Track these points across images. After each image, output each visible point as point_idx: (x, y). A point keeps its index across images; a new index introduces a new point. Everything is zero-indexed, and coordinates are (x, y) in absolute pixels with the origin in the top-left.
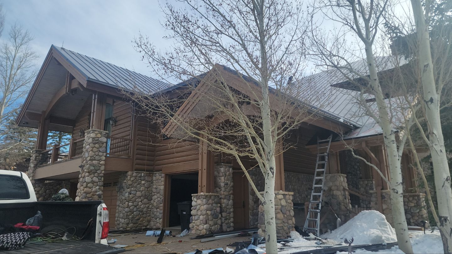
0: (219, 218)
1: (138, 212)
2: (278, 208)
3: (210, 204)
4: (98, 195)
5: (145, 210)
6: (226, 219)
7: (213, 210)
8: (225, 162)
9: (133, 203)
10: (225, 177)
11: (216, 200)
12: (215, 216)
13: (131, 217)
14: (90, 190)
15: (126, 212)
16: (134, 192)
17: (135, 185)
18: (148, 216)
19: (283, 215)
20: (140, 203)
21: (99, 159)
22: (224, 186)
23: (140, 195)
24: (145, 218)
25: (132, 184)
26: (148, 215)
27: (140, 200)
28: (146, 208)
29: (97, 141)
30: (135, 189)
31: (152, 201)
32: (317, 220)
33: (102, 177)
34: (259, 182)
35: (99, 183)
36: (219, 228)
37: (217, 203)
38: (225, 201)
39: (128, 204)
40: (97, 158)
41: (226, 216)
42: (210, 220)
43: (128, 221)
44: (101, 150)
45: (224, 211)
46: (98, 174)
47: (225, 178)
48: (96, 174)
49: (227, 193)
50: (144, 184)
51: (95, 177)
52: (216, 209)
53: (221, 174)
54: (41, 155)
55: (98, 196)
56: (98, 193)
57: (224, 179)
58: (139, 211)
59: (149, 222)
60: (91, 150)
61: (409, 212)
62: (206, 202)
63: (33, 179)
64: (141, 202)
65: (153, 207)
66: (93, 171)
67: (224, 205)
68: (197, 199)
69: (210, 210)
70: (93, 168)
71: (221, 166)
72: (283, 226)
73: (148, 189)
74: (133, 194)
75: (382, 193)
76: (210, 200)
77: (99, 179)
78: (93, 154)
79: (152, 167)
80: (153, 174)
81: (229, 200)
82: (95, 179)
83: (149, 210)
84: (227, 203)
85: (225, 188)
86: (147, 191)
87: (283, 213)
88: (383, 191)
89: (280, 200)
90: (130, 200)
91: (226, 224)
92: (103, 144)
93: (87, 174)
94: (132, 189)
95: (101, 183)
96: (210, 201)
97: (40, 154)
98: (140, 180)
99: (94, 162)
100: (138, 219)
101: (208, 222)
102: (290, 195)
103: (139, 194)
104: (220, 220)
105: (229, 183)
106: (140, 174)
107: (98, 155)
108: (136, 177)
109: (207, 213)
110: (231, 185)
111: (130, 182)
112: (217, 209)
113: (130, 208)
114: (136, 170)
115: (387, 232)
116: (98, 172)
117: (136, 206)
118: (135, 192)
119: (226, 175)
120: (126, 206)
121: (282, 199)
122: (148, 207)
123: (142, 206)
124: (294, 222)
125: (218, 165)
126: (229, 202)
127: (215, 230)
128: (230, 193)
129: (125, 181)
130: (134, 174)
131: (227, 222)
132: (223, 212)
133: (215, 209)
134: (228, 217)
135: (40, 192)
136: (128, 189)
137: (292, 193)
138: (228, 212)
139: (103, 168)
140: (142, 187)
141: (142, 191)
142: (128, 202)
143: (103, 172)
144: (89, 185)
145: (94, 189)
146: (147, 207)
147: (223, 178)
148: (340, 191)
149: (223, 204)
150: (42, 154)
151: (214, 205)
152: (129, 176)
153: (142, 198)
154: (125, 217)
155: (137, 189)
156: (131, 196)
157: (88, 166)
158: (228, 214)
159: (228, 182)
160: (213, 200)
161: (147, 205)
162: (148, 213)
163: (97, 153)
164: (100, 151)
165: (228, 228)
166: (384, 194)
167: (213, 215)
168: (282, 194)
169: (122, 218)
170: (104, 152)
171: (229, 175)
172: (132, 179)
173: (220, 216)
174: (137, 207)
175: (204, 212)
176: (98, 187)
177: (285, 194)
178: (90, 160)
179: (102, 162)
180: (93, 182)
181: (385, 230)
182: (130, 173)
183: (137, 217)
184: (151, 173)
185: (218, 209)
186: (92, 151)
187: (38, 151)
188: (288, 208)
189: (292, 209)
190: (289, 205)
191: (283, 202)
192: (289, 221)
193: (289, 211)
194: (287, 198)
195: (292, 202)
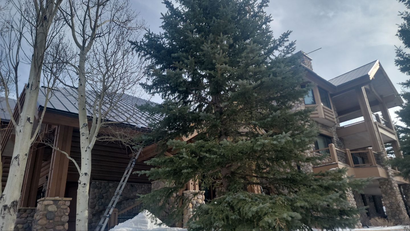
11: (32, 213)
12: (28, 229)
19: (48, 221)
52: (31, 223)
87: (47, 219)
89: (47, 205)
96: (24, 215)
102: (65, 201)
109: (18, 227)
121: (51, 205)
124: (67, 228)
133: (29, 223)
151: (29, 219)
160: (28, 214)
168: (53, 200)
177: (58, 200)
188: (59, 213)
189: (65, 215)
190: (62, 211)
191: (52, 208)
192: (58, 227)
193: (59, 217)
194: (59, 204)
195: (68, 208)
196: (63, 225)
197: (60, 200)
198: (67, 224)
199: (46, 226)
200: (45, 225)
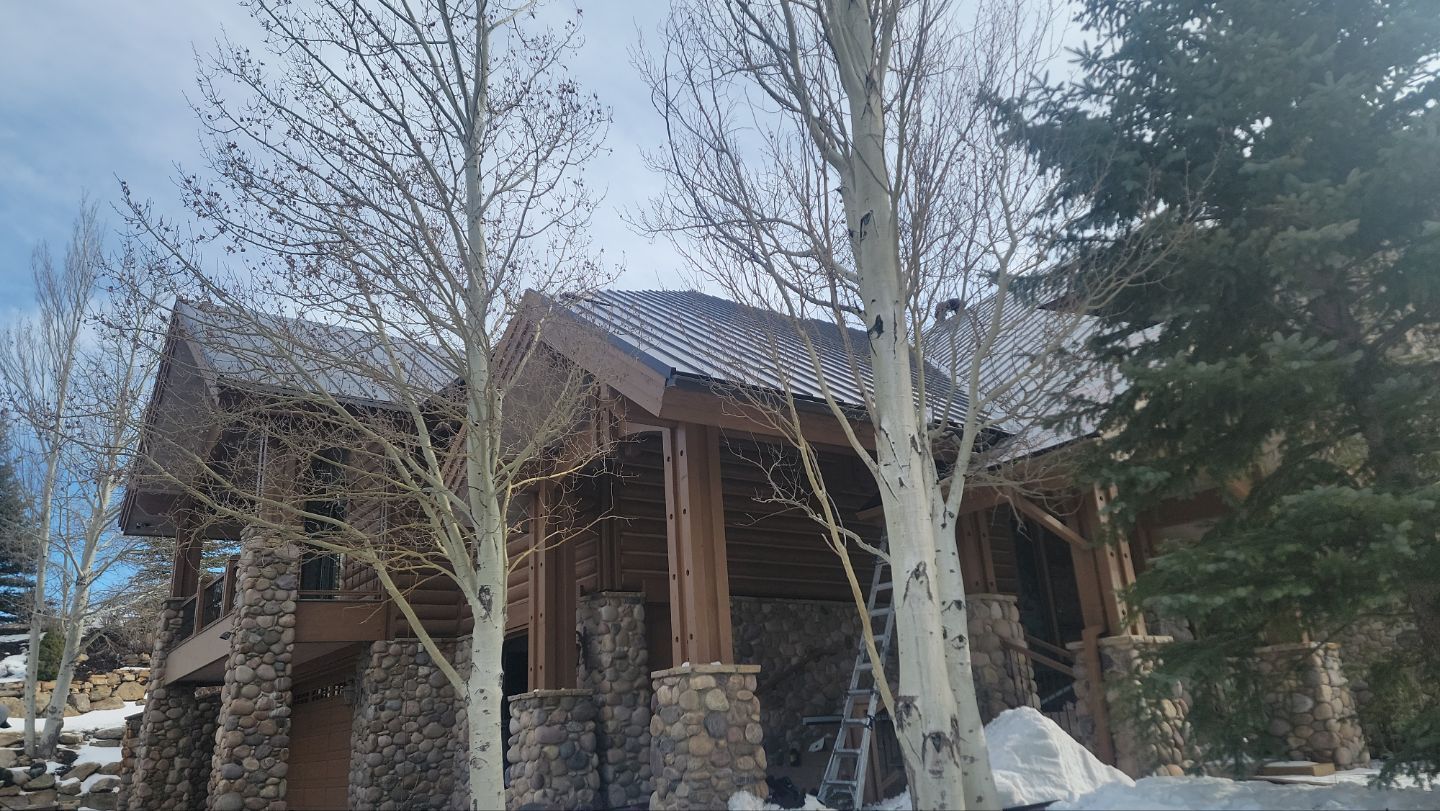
0: (590, 767)
1: (409, 765)
2: (691, 719)
3: (555, 724)
4: (274, 718)
5: (431, 756)
6: (621, 771)
7: (568, 743)
8: (617, 588)
9: (393, 737)
10: (616, 634)
11: (577, 709)
12: (574, 761)
13: (384, 778)
14: (250, 703)
15: (370, 765)
16: (393, 702)
17: (397, 679)
18: (446, 775)
19: (713, 741)
20: (415, 737)
21: (276, 610)
22: (612, 664)
23: (416, 710)
24: (435, 781)
25: (386, 679)
26: (444, 771)
27: (415, 726)
28: (435, 751)
29: (269, 559)
30: (396, 693)
31: (455, 729)
32: (859, 752)
33: (286, 663)
34: (753, 643)
35: (277, 681)
36: (591, 798)
37: (582, 720)
38: (616, 712)
39: (376, 741)
40: (269, 606)
41: (624, 759)
42: (554, 773)
43: (377, 795)
44: (281, 583)
45: (613, 743)
46: (275, 654)
47: (617, 638)
48: (268, 657)
49: (625, 686)
50: (427, 676)
51: (263, 666)
52: (578, 740)
53: (602, 628)
54: (181, 613)
55: (274, 722)
56: (273, 713)
57: (613, 641)
58: (415, 761)
59: (449, 794)
60: (249, 585)
61: (1283, 713)
62: (539, 717)
63: (159, 683)
64: (419, 730)
65: (457, 747)
66: (256, 648)
67: (611, 725)
68: (521, 711)
69: (556, 744)
70: (259, 638)
71: (602, 601)
72: (709, 778)
73: (442, 692)
74: (389, 708)
75: (1099, 648)
76: (555, 713)
77: (276, 670)
78: (258, 595)
79: (455, 622)
80: (456, 642)
81: (634, 707)
82: (266, 671)
83: (446, 754)
84: (627, 716)
85: (616, 671)
86: (438, 696)
87: (712, 735)
88: (1105, 641)
89: (702, 692)
90: (383, 729)
91: (623, 785)
92: (288, 564)
93: (241, 657)
94: (388, 692)
95: (284, 682)
96: (557, 715)
97: (178, 611)
98: (414, 663)
99: (260, 619)
100: (410, 787)
101: (547, 780)
102: (744, 675)
103: (411, 707)
104: (596, 772)
105: (630, 653)
106: (412, 647)
107: (273, 598)
108: (398, 655)
109: (546, 754)
110: (638, 661)
111: (378, 674)
112: (583, 738)
113: (381, 752)
114: (397, 635)
115: (1054, 778)
116: (274, 648)
117: (401, 747)
118: (398, 702)
119: (618, 629)
120: (370, 748)
121: (712, 688)
122: (443, 748)
123: (422, 746)
124: (764, 764)
125: (593, 598)
126: (634, 714)
127: (575, 805)
128: (636, 684)
129: (368, 671)
130: (393, 648)
131: (623, 778)
132: (611, 747)
133: (573, 740)
134: (628, 763)
135: (182, 722)
136: (374, 696)
137: (757, 668)
138: (627, 747)
139: (288, 635)
140: (421, 687)
141: (421, 698)
142: (375, 733)
143: (290, 648)
144: (245, 690)
145: (261, 702)
146: (440, 748)
147: (607, 639)
148: (989, 653)
149: (609, 723)
150: (183, 609)
151: (572, 726)
152: (376, 656)
153: (420, 719)
154: (367, 781)
155: (403, 695)
156: (383, 714)
157: (240, 634)
158: (630, 751)
159: (626, 649)
160: (567, 711)
161: (438, 742)
162: (444, 766)
163: (268, 594)
164: (278, 586)
165: (631, 797)
166: (1108, 651)
167: (567, 758)
168: (712, 674)
169: (361, 785)
170: (292, 589)
171: (632, 626)
172: (386, 663)
173: (595, 760)
174: (407, 747)
175: (535, 751)
176: (274, 695)
177: (723, 673)
178: (246, 615)
179: (287, 619)
180: (257, 680)
181: (1043, 772)
182: (377, 646)
183: (407, 780)
184: (448, 640)
185: (588, 739)
186: (253, 587)
187: (174, 601)
188: (736, 716)
189: (753, 721)
190: (742, 706)
191: (716, 700)
192: (741, 760)
193: (739, 727)
194: (730, 684)
195: (755, 698)
196: (752, 754)
197: (731, 674)
198: (761, 752)
199: (713, 758)
200: (710, 754)
